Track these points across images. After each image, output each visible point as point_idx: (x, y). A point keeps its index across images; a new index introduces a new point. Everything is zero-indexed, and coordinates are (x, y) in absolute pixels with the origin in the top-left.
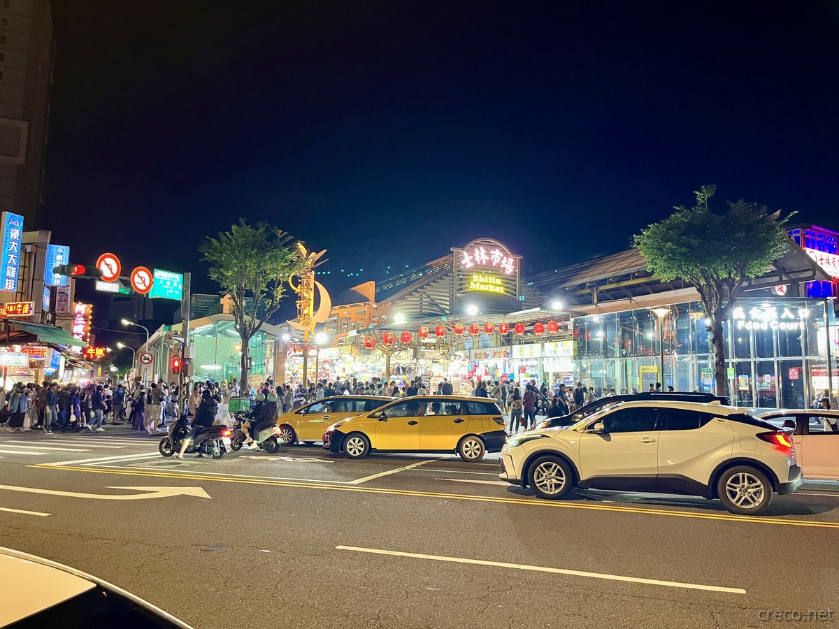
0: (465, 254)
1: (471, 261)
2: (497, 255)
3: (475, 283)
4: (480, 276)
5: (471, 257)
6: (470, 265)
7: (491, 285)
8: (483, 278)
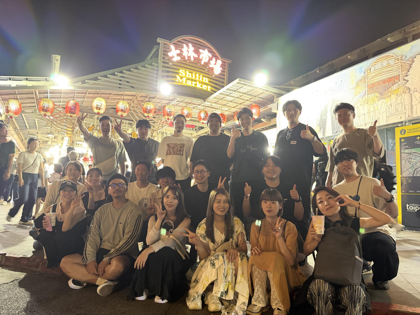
0: (172, 47)
1: (178, 55)
2: (205, 55)
3: (182, 78)
4: (187, 72)
5: (178, 51)
6: (176, 59)
7: (198, 82)
8: (190, 74)
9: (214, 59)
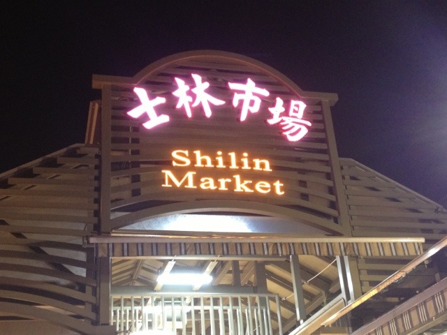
0: (141, 92)
1: (160, 110)
2: (248, 95)
5: (161, 100)
6: (156, 121)
8: (207, 158)
9: (279, 101)
